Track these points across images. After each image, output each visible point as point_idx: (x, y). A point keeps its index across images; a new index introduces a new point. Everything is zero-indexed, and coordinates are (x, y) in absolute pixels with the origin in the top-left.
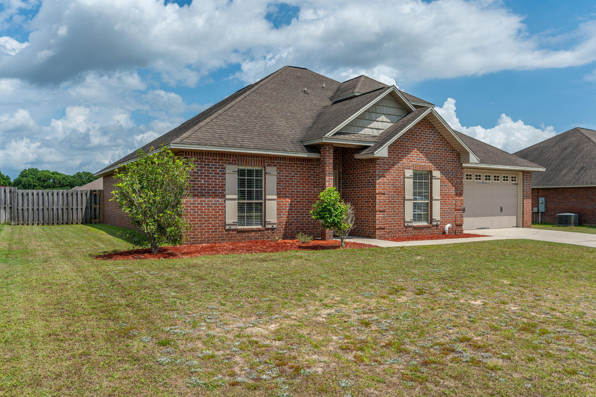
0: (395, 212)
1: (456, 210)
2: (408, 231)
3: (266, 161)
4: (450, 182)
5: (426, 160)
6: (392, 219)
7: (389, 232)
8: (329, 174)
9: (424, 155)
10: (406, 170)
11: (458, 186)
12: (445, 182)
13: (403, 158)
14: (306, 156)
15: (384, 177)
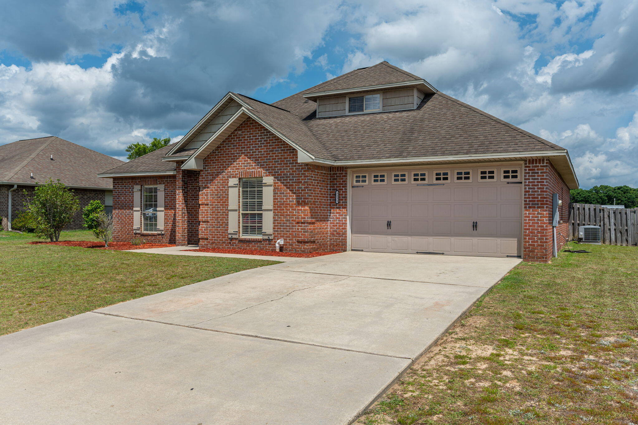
0: (219, 222)
1: (298, 223)
2: (233, 243)
3: (158, 180)
4: (287, 188)
5: (255, 166)
6: (216, 230)
7: (213, 243)
8: (179, 188)
9: (253, 161)
10: (230, 179)
11: (300, 193)
12: (281, 188)
13: (228, 167)
14: (172, 173)
15: (208, 188)
